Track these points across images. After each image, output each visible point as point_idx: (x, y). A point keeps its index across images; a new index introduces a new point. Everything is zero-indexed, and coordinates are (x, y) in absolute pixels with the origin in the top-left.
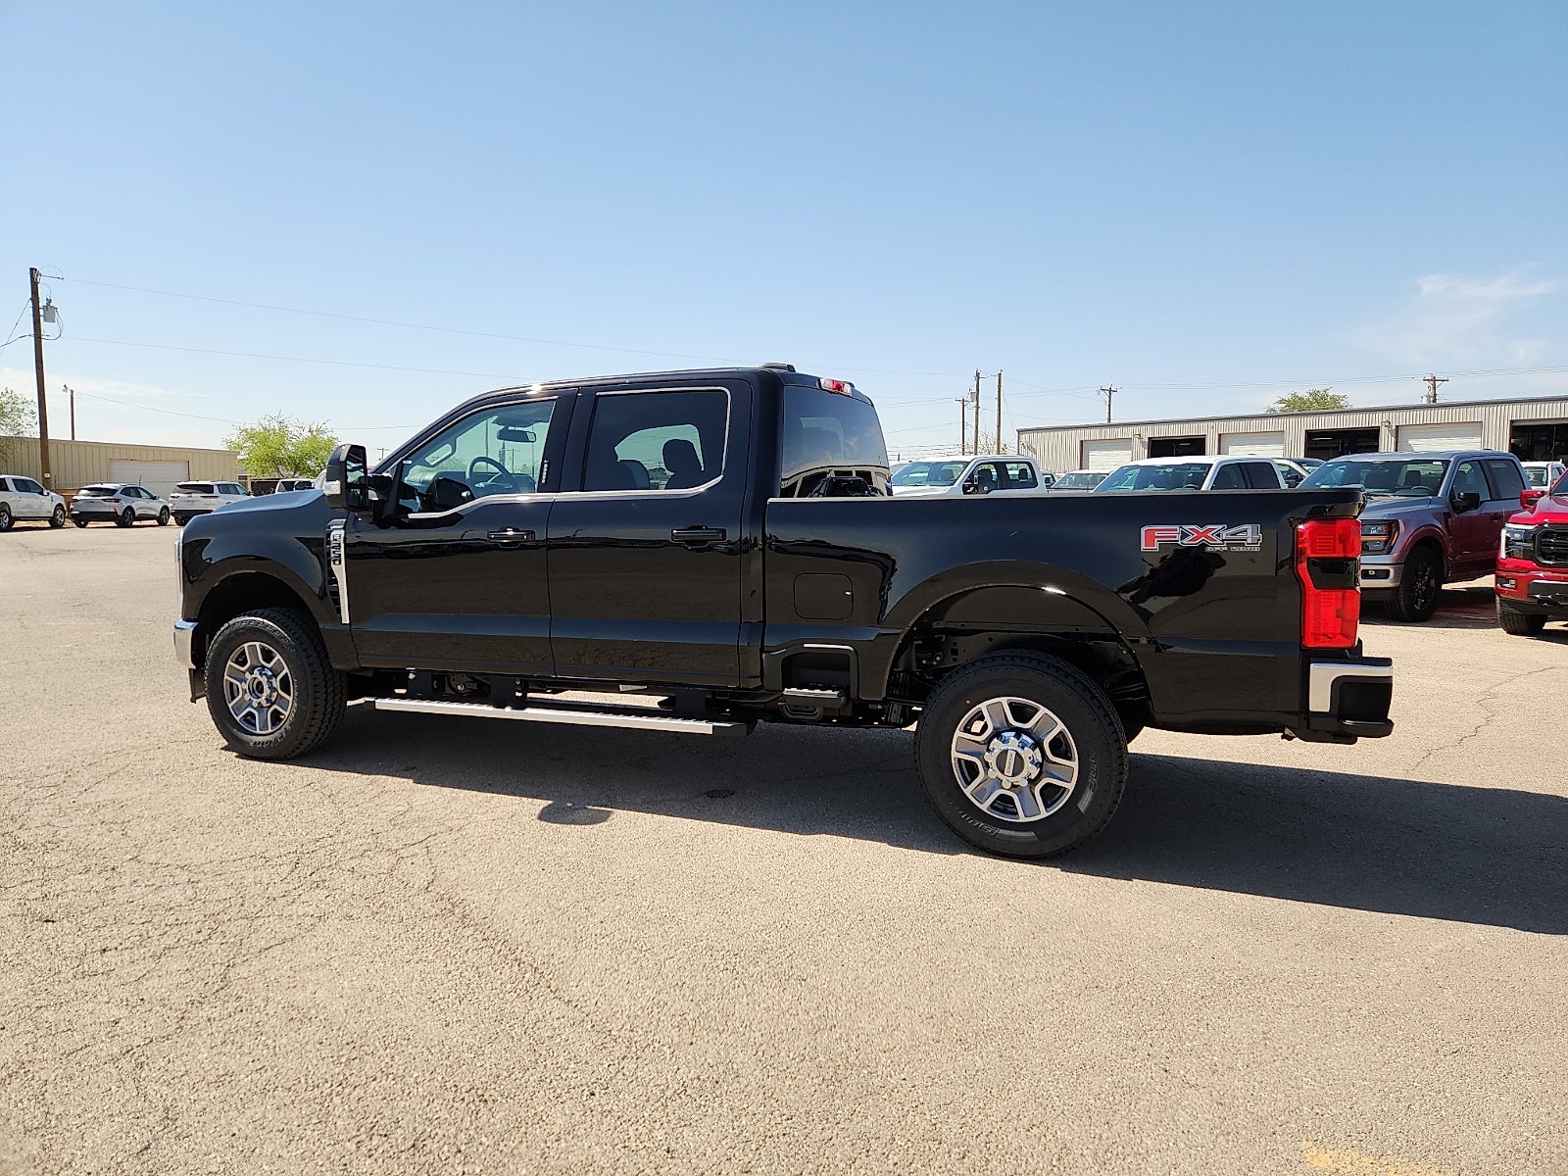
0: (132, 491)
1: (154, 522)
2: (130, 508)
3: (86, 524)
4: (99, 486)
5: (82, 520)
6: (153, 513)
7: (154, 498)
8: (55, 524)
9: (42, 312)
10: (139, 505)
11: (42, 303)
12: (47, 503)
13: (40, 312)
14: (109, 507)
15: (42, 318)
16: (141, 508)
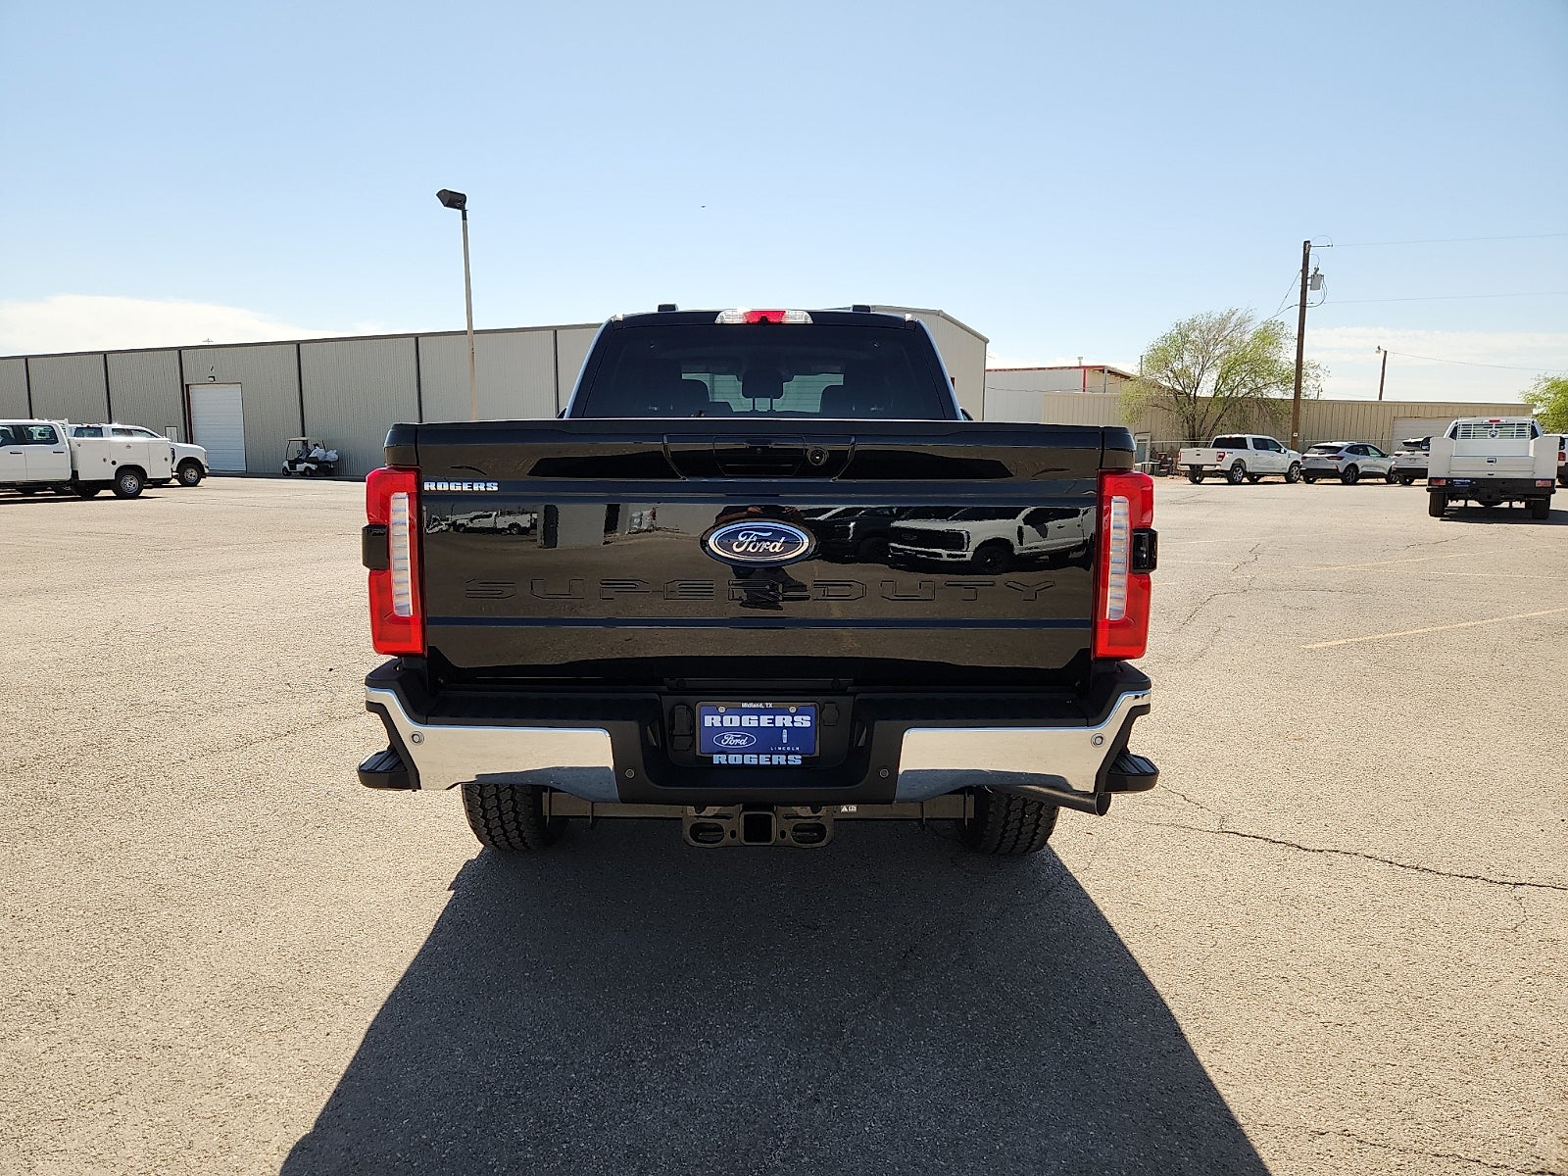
0: (1360, 450)
1: (1383, 480)
2: (1354, 466)
3: (1314, 480)
4: (1329, 444)
5: (1311, 476)
6: (1382, 471)
7: (1383, 456)
8: (1289, 479)
9: (1309, 282)
10: (1363, 463)
11: (1311, 273)
12: (1283, 460)
13: (1308, 279)
14: (1332, 465)
15: (1309, 287)
16: (1367, 466)
